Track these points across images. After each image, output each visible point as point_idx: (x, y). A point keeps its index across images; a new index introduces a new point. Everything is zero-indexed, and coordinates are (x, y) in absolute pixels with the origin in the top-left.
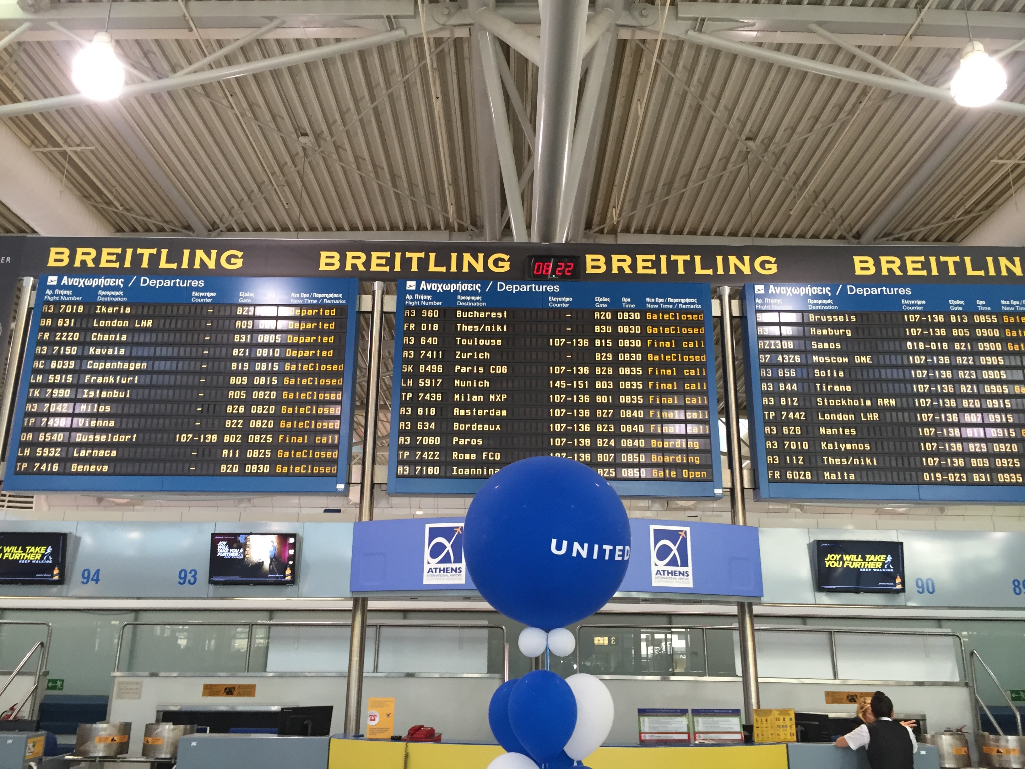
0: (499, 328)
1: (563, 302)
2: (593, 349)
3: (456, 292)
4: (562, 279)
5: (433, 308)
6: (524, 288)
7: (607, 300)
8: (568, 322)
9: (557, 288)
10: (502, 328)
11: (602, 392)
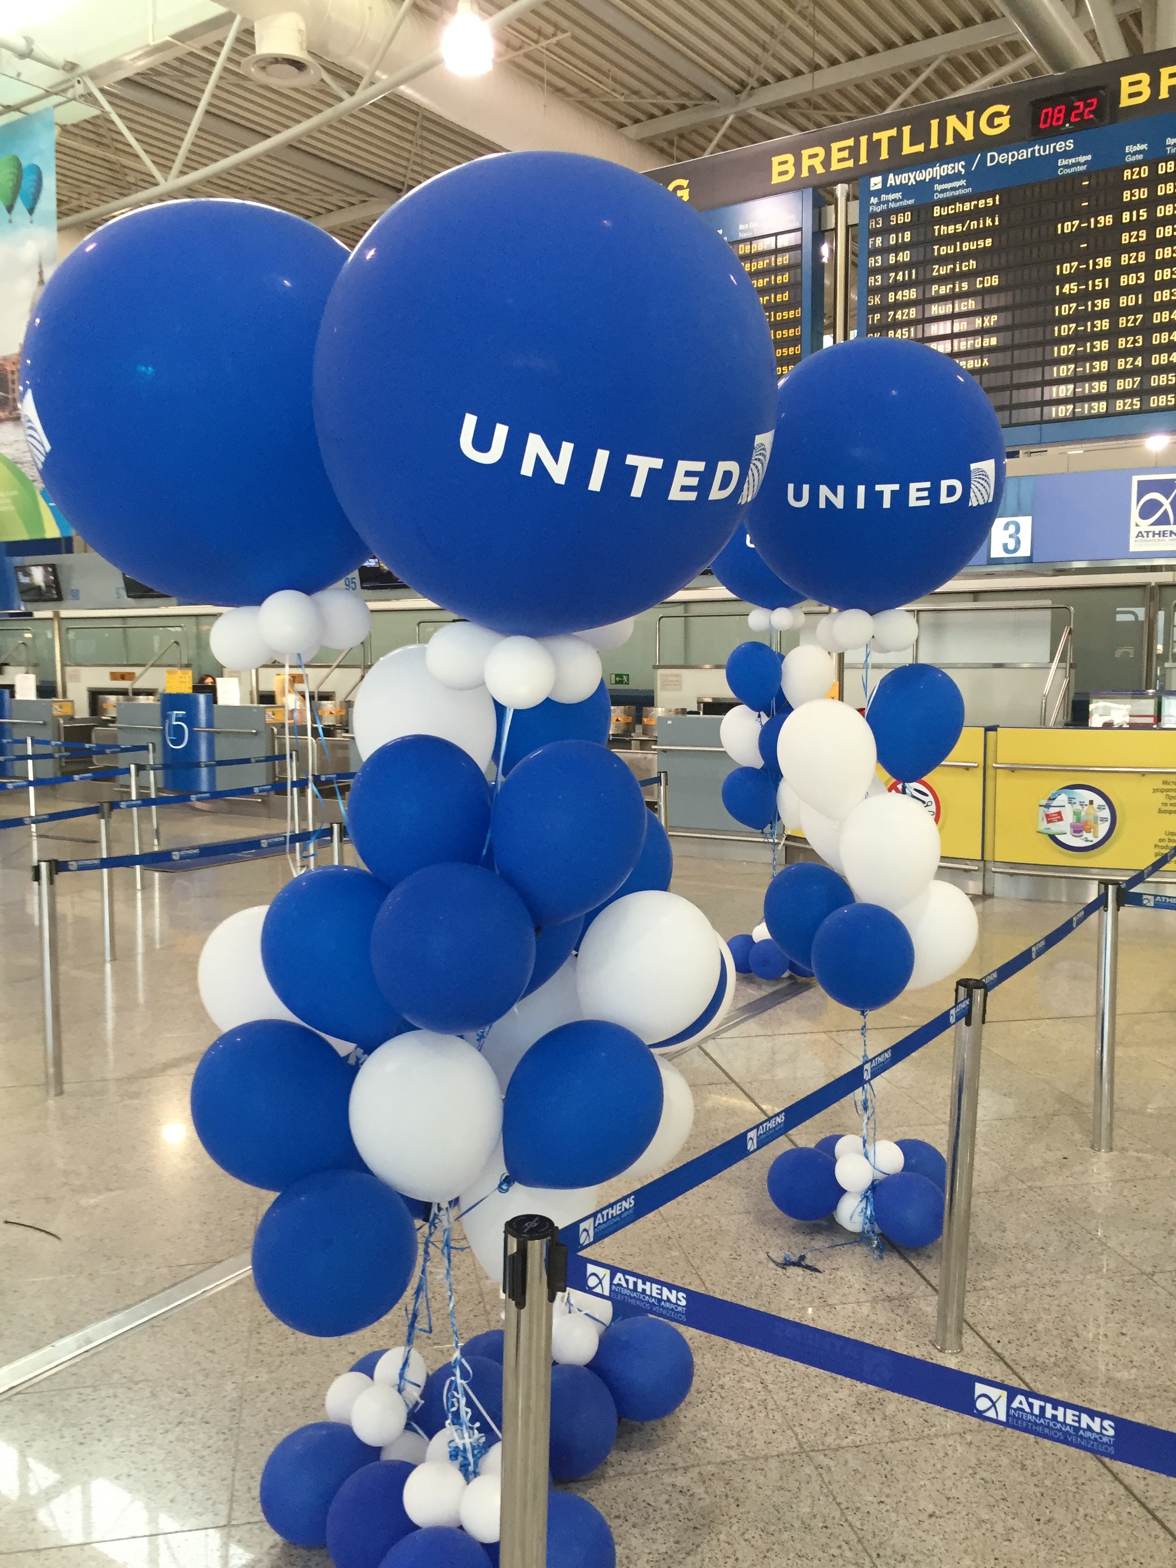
0: (989, 222)
1: (1079, 164)
2: (1119, 227)
3: (933, 180)
4: (1080, 128)
5: (903, 210)
6: (1024, 154)
7: (1144, 147)
8: (1085, 193)
9: (1070, 144)
10: (993, 221)
11: (1128, 290)
